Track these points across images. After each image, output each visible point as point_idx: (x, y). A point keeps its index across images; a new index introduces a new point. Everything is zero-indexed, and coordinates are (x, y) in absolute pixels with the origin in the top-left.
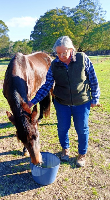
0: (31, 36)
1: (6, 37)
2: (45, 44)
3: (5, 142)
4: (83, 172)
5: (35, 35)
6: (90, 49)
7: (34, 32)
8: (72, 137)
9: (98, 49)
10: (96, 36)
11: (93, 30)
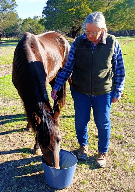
0: (43, 13)
1: (14, 13)
2: (59, 22)
3: (13, 138)
4: (104, 174)
5: (49, 11)
6: (112, 28)
7: (47, 8)
8: (91, 132)
9: (120, 29)
10: (118, 14)
11: (115, 7)
